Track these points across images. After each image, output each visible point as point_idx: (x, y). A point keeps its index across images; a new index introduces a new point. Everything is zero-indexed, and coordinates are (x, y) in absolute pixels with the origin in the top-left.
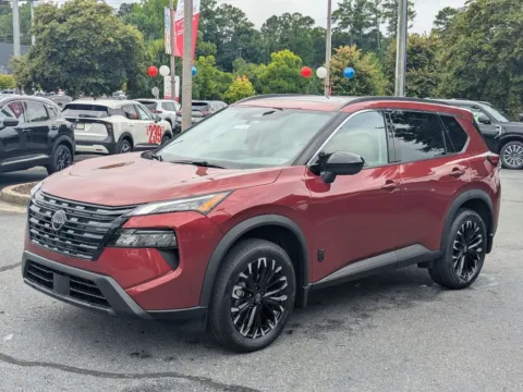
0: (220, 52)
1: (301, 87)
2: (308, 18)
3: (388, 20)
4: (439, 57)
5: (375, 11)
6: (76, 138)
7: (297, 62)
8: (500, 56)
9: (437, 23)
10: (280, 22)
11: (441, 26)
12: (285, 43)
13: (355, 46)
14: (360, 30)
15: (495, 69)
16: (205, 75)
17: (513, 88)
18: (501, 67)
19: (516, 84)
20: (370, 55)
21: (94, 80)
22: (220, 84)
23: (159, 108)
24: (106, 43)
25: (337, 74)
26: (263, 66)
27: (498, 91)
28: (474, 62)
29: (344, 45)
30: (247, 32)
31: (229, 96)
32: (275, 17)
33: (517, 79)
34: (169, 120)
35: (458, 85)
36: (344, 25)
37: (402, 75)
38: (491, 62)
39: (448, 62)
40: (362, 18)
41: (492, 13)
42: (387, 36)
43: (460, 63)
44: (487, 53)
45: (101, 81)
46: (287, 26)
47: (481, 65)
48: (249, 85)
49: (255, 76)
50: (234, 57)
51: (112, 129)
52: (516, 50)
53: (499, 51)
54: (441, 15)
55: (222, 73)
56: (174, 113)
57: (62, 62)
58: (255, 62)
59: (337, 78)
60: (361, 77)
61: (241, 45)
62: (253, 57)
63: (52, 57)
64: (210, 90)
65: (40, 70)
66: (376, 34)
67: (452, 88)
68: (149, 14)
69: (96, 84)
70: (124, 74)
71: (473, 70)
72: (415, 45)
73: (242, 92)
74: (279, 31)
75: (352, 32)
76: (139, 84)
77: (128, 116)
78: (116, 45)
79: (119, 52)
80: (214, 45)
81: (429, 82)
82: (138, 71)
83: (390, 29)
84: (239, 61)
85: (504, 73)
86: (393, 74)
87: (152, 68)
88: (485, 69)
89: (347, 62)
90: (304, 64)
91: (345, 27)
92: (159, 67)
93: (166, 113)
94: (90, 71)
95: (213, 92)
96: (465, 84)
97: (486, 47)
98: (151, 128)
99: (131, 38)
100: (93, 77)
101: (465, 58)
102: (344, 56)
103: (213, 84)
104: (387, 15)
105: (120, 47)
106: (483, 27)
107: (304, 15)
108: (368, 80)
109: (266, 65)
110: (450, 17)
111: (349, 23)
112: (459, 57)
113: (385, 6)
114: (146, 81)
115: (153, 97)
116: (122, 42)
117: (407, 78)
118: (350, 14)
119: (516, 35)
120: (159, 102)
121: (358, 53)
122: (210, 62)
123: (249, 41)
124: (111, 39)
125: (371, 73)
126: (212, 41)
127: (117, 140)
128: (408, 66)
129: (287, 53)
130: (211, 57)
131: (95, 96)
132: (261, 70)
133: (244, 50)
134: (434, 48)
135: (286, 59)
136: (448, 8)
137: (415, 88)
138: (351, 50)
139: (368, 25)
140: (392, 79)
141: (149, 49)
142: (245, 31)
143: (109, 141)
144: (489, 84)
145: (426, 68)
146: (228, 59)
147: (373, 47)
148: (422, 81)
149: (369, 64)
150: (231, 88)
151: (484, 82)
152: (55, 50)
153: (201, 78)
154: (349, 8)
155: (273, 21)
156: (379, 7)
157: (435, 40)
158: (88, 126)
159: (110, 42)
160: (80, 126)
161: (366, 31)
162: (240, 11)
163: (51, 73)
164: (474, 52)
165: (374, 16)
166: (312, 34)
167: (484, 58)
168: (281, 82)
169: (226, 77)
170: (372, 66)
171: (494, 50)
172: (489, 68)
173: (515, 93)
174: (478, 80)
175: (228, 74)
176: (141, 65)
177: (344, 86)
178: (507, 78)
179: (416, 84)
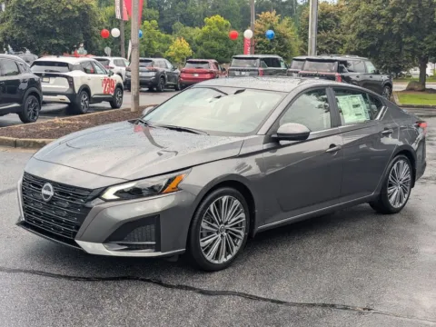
0: (161, 17)
1: (230, 47)
4: (344, 21)
6: (43, 90)
7: (227, 26)
8: (395, 20)
12: (216, 10)
13: (274, 12)
15: (390, 31)
16: (149, 37)
17: (405, 47)
18: (395, 30)
19: (408, 43)
20: (287, 20)
21: (56, 42)
22: (162, 45)
23: (111, 64)
24: (65, 11)
25: (260, 35)
26: (197, 29)
27: (393, 50)
28: (372, 25)
29: (265, 11)
31: (169, 55)
33: (408, 39)
34: (120, 74)
35: (360, 45)
37: (314, 36)
38: (387, 24)
39: (352, 25)
42: (301, 4)
43: (363, 27)
44: (384, 17)
45: (62, 42)
47: (379, 27)
48: (186, 45)
49: (191, 38)
50: (173, 22)
51: (72, 81)
52: (408, 15)
53: (394, 16)
55: (163, 35)
56: (124, 69)
57: (28, 26)
58: (192, 25)
59: (260, 39)
60: (280, 38)
61: (179, 11)
62: (190, 21)
63: (19, 22)
64: (153, 49)
65: (9, 33)
66: (292, 2)
67: (355, 47)
69: (58, 45)
70: (81, 36)
71: (372, 32)
72: (325, 11)
73: (180, 51)
76: (94, 44)
77: (86, 71)
78: (74, 12)
79: (76, 18)
80: (157, 12)
81: (337, 43)
82: (93, 34)
84: (178, 24)
85: (398, 34)
86: (306, 35)
87: (105, 30)
88: (382, 30)
89: (269, 25)
90: (233, 27)
92: (110, 30)
93: (117, 69)
94: (52, 34)
95: (156, 51)
96: (365, 44)
97: (383, 12)
98: (106, 81)
99: (87, 6)
100: (56, 38)
101: (365, 23)
102: (266, 21)
103: (156, 45)
105: (77, 14)
108: (286, 41)
109: (201, 28)
112: (361, 21)
114: (99, 42)
115: (106, 55)
116: (79, 9)
117: (319, 39)
120: (111, 59)
121: (277, 18)
122: (153, 25)
123: (186, 8)
124: (70, 7)
125: (288, 34)
126: (155, 8)
127: (77, 91)
128: (319, 29)
129: (218, 18)
130: (155, 22)
131: (58, 54)
132: (196, 33)
133: (182, 16)
134: (340, 13)
135: (217, 22)
137: (324, 47)
138: (271, 15)
140: (306, 39)
141: (102, 15)
143: (70, 92)
144: (385, 43)
145: (334, 31)
146: (168, 23)
147: (290, 13)
148: (330, 42)
149: (287, 28)
150: (171, 47)
151: (381, 43)
152: (23, 16)
153: (146, 39)
157: (341, 7)
158: (52, 80)
159: (68, 9)
160: (45, 79)
163: (19, 35)
164: (373, 17)
166: (239, 2)
167: (381, 21)
168: (214, 43)
169: (167, 39)
170: (289, 29)
171: (390, 15)
172: (386, 30)
173: (407, 51)
174: (377, 40)
175: (168, 36)
176: (96, 29)
177: (266, 45)
178: (400, 38)
179: (326, 44)
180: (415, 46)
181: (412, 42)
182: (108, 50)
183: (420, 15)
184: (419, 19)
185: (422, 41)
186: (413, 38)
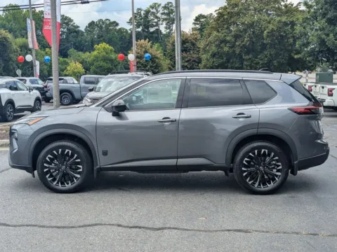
1: (115, 66)
2: (114, 22)
3: (164, 23)
4: (201, 45)
5: (157, 17)
7: (111, 50)
8: (237, 43)
9: (194, 23)
10: (97, 25)
11: (197, 26)
12: (101, 39)
13: (147, 40)
14: (148, 29)
15: (234, 51)
18: (238, 51)
19: (247, 60)
20: (156, 45)
22: (60, 66)
25: (138, 57)
26: (88, 53)
27: (237, 65)
28: (221, 48)
29: (141, 39)
30: (76, 32)
31: (67, 73)
32: (93, 22)
33: (247, 57)
35: (213, 62)
36: (138, 26)
37: (179, 57)
38: (231, 47)
39: (207, 48)
40: (149, 21)
41: (231, 17)
42: (164, 33)
43: (214, 49)
44: (229, 42)
46: (101, 28)
47: (226, 49)
48: (79, 66)
49: (84, 60)
50: (68, 48)
52: (246, 39)
53: (236, 41)
54: (197, 19)
55: (62, 59)
58: (82, 50)
59: (137, 60)
60: (153, 59)
61: (72, 40)
62: (80, 48)
66: (158, 31)
67: (209, 64)
68: (9, 21)
71: (222, 53)
72: (184, 38)
73: (76, 71)
74: (96, 30)
75: (143, 30)
81: (194, 61)
82: (10, 59)
83: (166, 28)
84: (72, 51)
85: (240, 54)
87: (21, 57)
88: (228, 52)
89: (143, 49)
91: (139, 27)
92: (25, 56)
96: (217, 61)
97: (228, 38)
99: (4, 38)
101: (216, 46)
102: (141, 46)
104: (164, 20)
106: (226, 26)
107: (112, 21)
108: (157, 60)
109: (90, 53)
110: (202, 20)
111: (141, 25)
112: (213, 45)
113: (162, 14)
115: (17, 76)
117: (183, 58)
118: (141, 19)
119: (245, 31)
120: (28, 79)
121: (149, 44)
123: (77, 38)
125: (159, 56)
128: (182, 51)
129: (104, 45)
132: (87, 56)
133: (74, 44)
135: (104, 49)
136: (201, 15)
137: (186, 64)
138: (145, 42)
139: (153, 26)
140: (172, 58)
141: (15, 42)
142: (74, 31)
144: (231, 61)
145: (192, 52)
146: (64, 49)
147: (157, 39)
148: (190, 60)
149: (156, 51)
150: (68, 68)
151: (228, 61)
154: (140, 15)
155: (92, 24)
156: (159, 15)
157: (196, 35)
161: (152, 30)
162: (70, 19)
164: (221, 42)
165: (156, 20)
166: (117, 32)
167: (228, 45)
168: (102, 63)
169: (65, 61)
170: (159, 52)
171: (233, 40)
172: (231, 51)
173: (247, 66)
174: (225, 58)
175: (65, 59)
176: (12, 55)
177: (142, 64)
178: (241, 57)
179: (186, 62)
180: (252, 62)
181: (250, 59)
182: (19, 72)
183: (254, 40)
184: (253, 42)
185: (256, 58)
186: (250, 56)
